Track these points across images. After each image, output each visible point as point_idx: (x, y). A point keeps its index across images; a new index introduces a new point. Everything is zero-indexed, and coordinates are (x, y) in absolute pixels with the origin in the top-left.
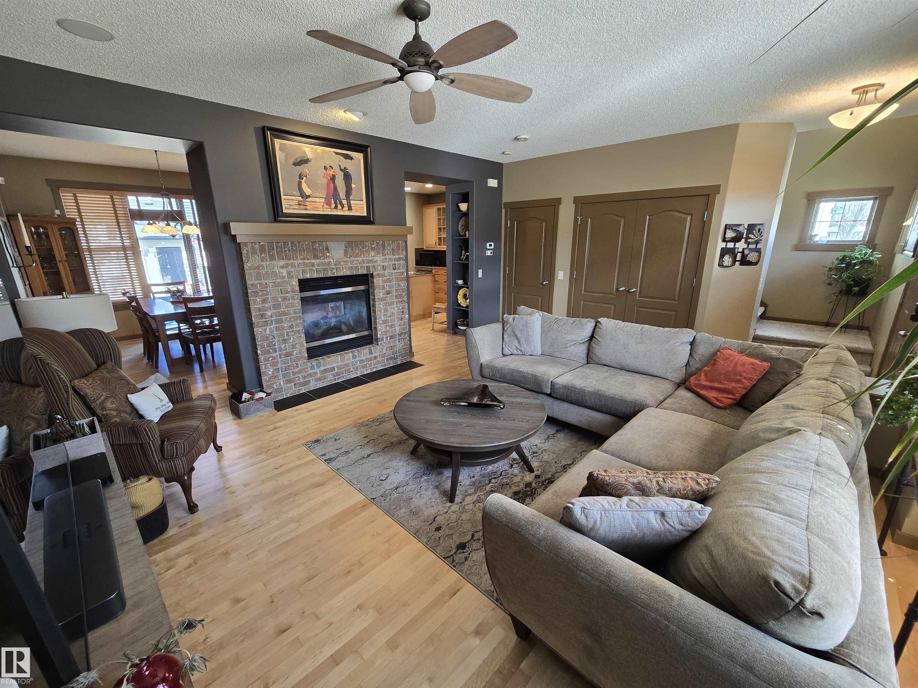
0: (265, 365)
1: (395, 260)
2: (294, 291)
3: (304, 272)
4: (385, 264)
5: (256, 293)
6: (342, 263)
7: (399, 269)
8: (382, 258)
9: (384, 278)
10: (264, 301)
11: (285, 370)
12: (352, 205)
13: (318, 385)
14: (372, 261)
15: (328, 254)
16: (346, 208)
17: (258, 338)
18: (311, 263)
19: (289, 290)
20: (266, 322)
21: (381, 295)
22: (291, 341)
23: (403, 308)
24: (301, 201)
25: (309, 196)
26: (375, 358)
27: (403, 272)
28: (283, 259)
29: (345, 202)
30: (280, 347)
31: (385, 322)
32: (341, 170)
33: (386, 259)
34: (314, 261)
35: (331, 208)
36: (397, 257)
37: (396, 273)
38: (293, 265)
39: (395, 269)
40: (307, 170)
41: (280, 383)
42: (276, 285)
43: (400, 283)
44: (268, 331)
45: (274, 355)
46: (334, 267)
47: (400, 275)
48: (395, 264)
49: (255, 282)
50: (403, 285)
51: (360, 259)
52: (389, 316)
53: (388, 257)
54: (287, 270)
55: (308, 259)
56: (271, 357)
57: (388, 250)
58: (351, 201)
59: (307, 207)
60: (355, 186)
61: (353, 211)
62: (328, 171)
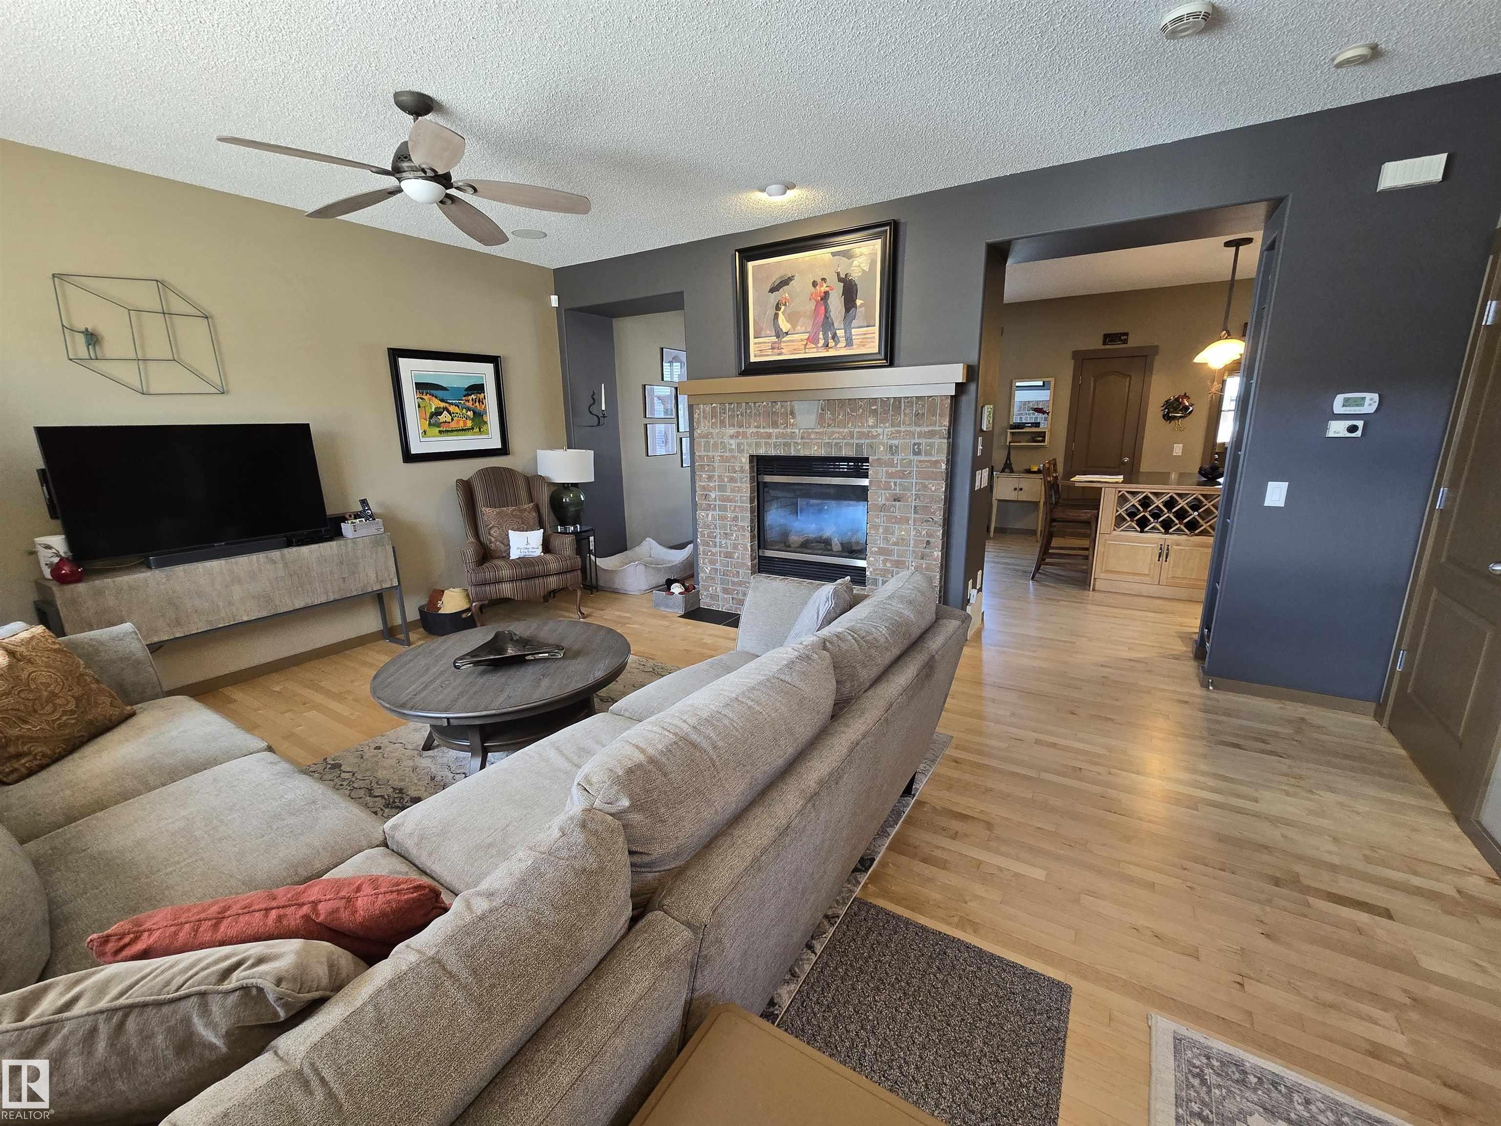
0: (704, 559)
1: (920, 435)
2: (742, 471)
3: (758, 445)
4: (896, 442)
5: (702, 466)
6: (812, 436)
7: (928, 453)
8: (890, 429)
9: (891, 470)
10: (710, 478)
11: (724, 575)
12: (853, 337)
14: (867, 436)
15: (792, 421)
16: (843, 343)
17: (700, 523)
18: (766, 432)
19: (737, 469)
20: (710, 505)
21: (881, 501)
22: (733, 538)
23: (929, 535)
24: (775, 343)
25: (787, 333)
27: (937, 462)
28: (734, 426)
29: (840, 333)
30: (720, 542)
32: (840, 280)
33: (899, 432)
34: (771, 430)
35: (817, 347)
36: (926, 429)
37: (920, 461)
38: (744, 435)
39: (917, 453)
40: (787, 295)
41: (716, 588)
42: (723, 459)
43: (927, 482)
44: (710, 516)
45: (714, 550)
46: (799, 441)
47: (928, 467)
48: (919, 444)
49: (703, 453)
50: (933, 489)
51: (846, 430)
52: (895, 544)
53: (903, 430)
54: (738, 441)
55: (764, 428)
56: (710, 551)
57: (905, 414)
58: (853, 330)
59: (783, 351)
60: (862, 302)
61: (854, 347)
62: (818, 287)
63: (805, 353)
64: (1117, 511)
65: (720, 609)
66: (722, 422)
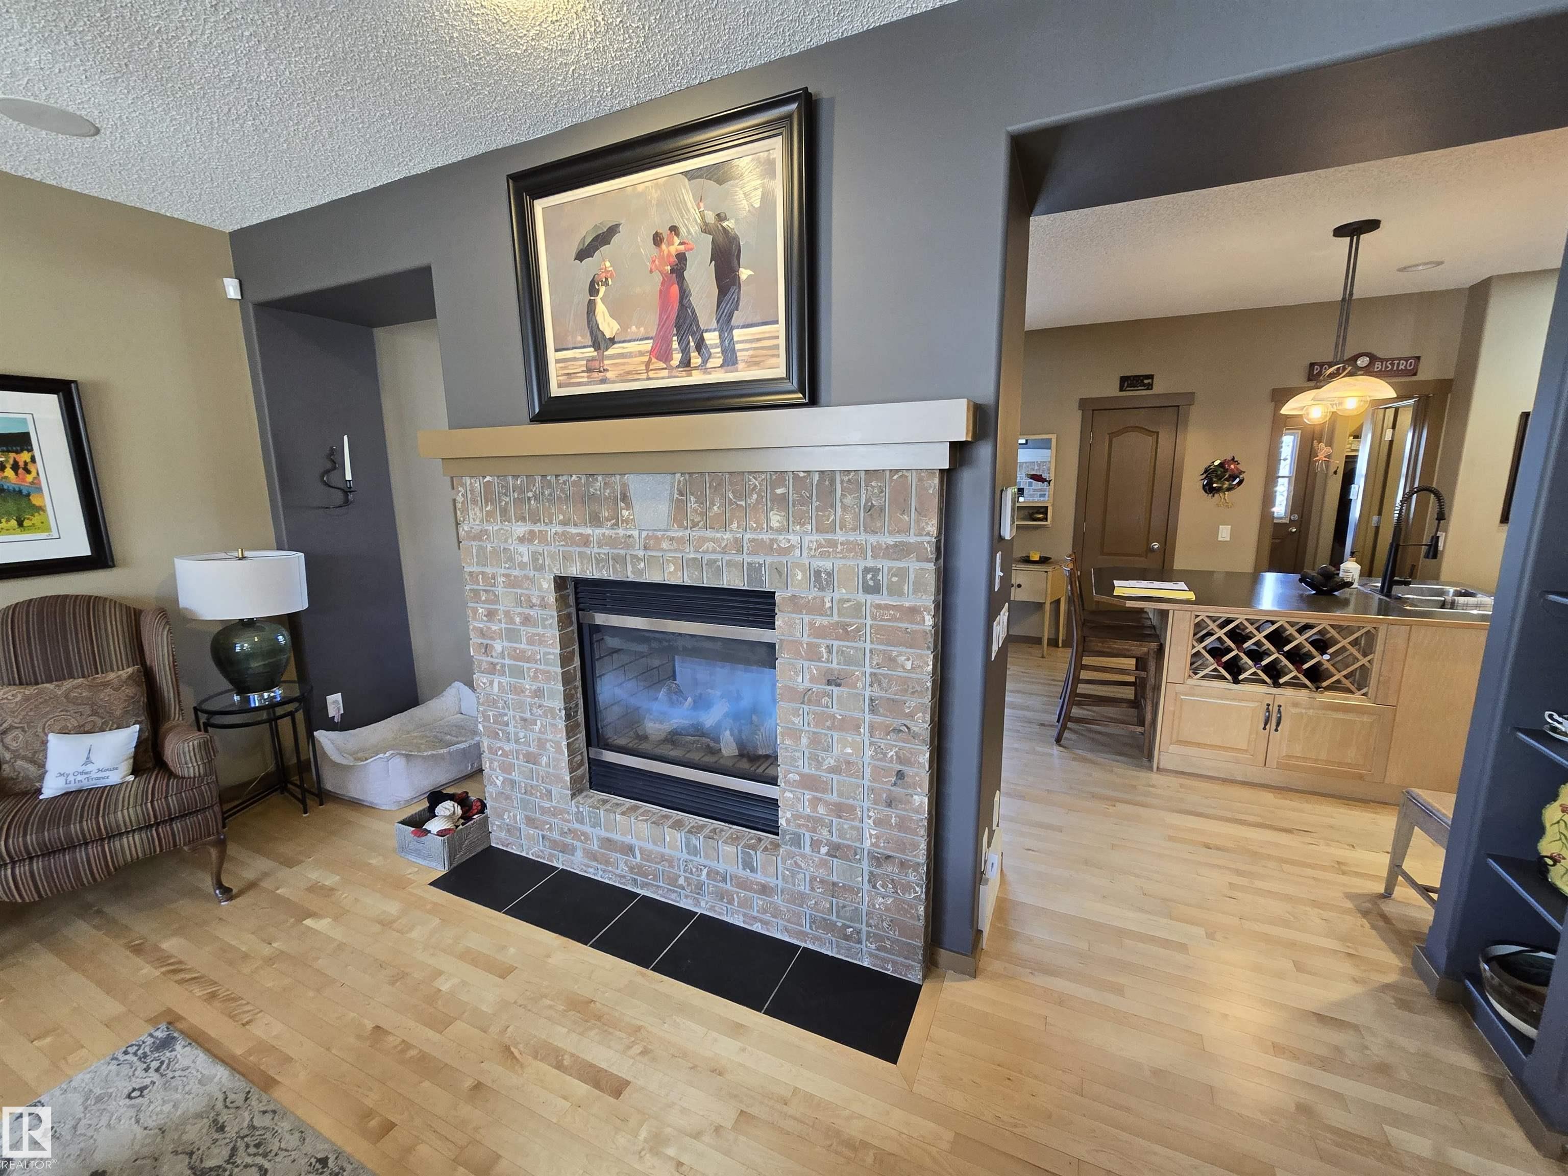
0: (491, 761)
1: (877, 551)
2: (544, 606)
3: (567, 557)
4: (827, 564)
5: (476, 593)
6: (665, 545)
7: (895, 591)
8: (815, 537)
9: (819, 621)
10: (491, 616)
11: (525, 793)
12: (738, 347)
13: (592, 870)
14: (769, 548)
15: (625, 513)
16: (717, 358)
17: (481, 696)
18: (580, 534)
19: (534, 601)
20: (494, 665)
21: (802, 682)
22: (537, 728)
23: (902, 760)
24: (593, 359)
25: (612, 341)
26: (764, 890)
27: (913, 611)
28: (523, 519)
29: (712, 338)
30: (516, 734)
31: (809, 783)
32: (706, 229)
33: (833, 544)
34: (589, 531)
35: (670, 368)
36: (890, 540)
37: (878, 607)
38: (543, 537)
39: (874, 589)
40: (608, 264)
41: (515, 816)
42: (512, 583)
43: (894, 651)
44: (496, 685)
45: (506, 747)
46: (641, 554)
47: (899, 620)
48: (875, 571)
49: (475, 569)
50: (908, 665)
51: (728, 536)
52: (835, 770)
53: (842, 539)
54: (533, 548)
55: (575, 525)
56: (500, 748)
57: (844, 508)
58: (736, 332)
59: (609, 375)
60: (750, 272)
61: (741, 365)
62: (664, 246)
63: (649, 379)
64: (1194, 647)
65: (524, 854)
66: (504, 512)
